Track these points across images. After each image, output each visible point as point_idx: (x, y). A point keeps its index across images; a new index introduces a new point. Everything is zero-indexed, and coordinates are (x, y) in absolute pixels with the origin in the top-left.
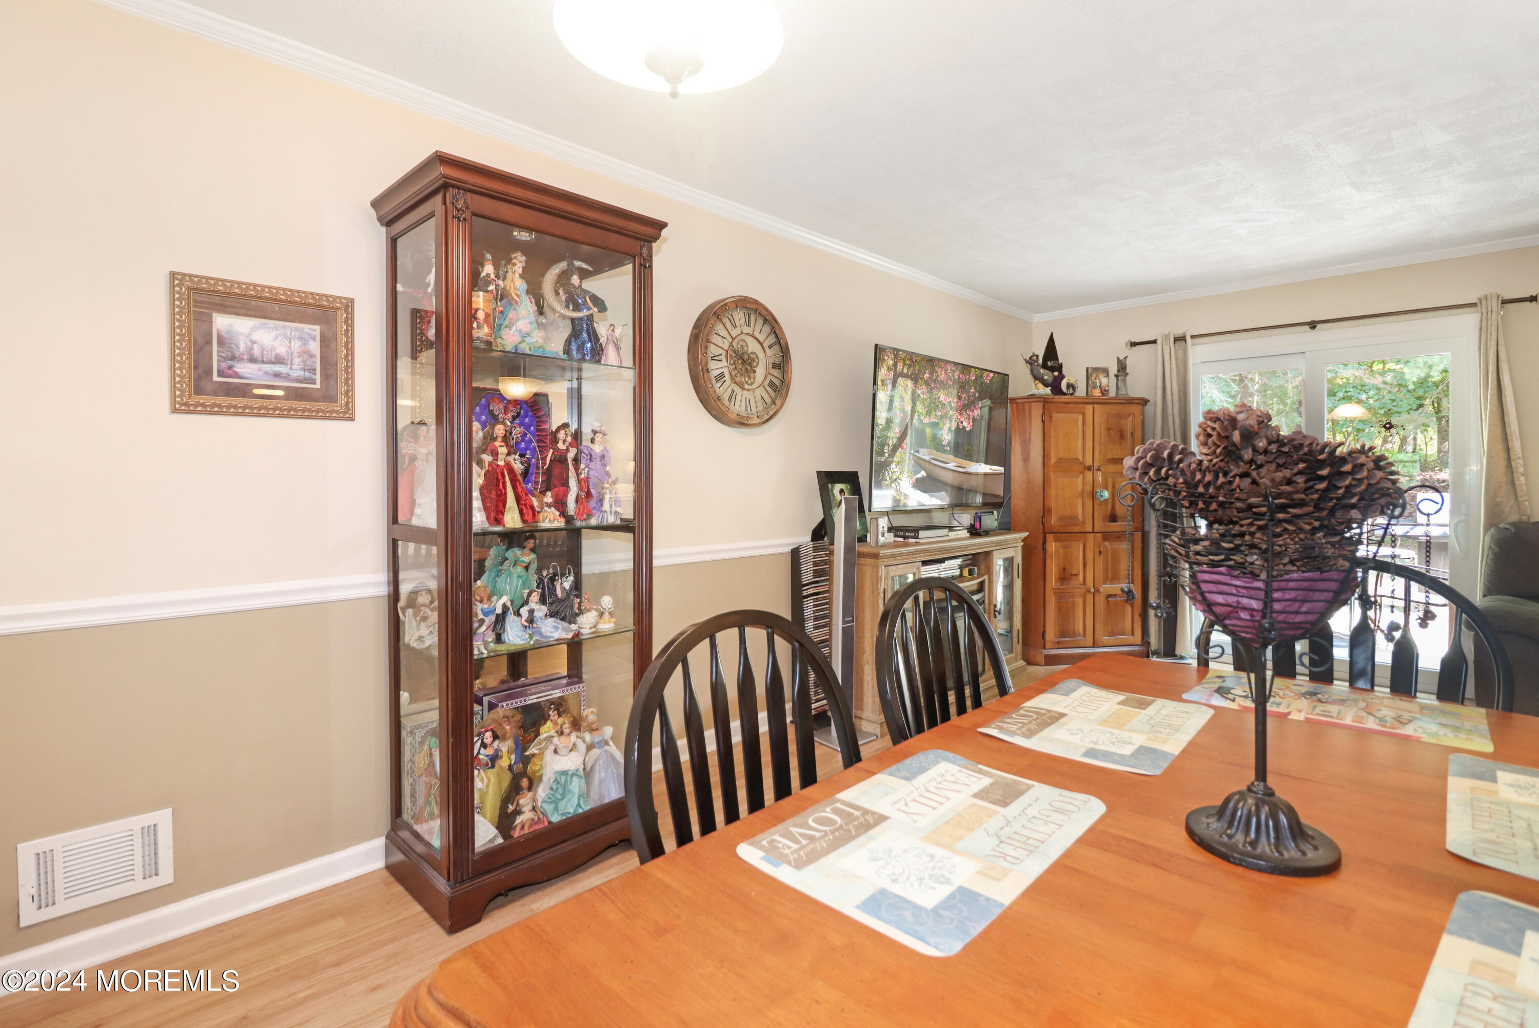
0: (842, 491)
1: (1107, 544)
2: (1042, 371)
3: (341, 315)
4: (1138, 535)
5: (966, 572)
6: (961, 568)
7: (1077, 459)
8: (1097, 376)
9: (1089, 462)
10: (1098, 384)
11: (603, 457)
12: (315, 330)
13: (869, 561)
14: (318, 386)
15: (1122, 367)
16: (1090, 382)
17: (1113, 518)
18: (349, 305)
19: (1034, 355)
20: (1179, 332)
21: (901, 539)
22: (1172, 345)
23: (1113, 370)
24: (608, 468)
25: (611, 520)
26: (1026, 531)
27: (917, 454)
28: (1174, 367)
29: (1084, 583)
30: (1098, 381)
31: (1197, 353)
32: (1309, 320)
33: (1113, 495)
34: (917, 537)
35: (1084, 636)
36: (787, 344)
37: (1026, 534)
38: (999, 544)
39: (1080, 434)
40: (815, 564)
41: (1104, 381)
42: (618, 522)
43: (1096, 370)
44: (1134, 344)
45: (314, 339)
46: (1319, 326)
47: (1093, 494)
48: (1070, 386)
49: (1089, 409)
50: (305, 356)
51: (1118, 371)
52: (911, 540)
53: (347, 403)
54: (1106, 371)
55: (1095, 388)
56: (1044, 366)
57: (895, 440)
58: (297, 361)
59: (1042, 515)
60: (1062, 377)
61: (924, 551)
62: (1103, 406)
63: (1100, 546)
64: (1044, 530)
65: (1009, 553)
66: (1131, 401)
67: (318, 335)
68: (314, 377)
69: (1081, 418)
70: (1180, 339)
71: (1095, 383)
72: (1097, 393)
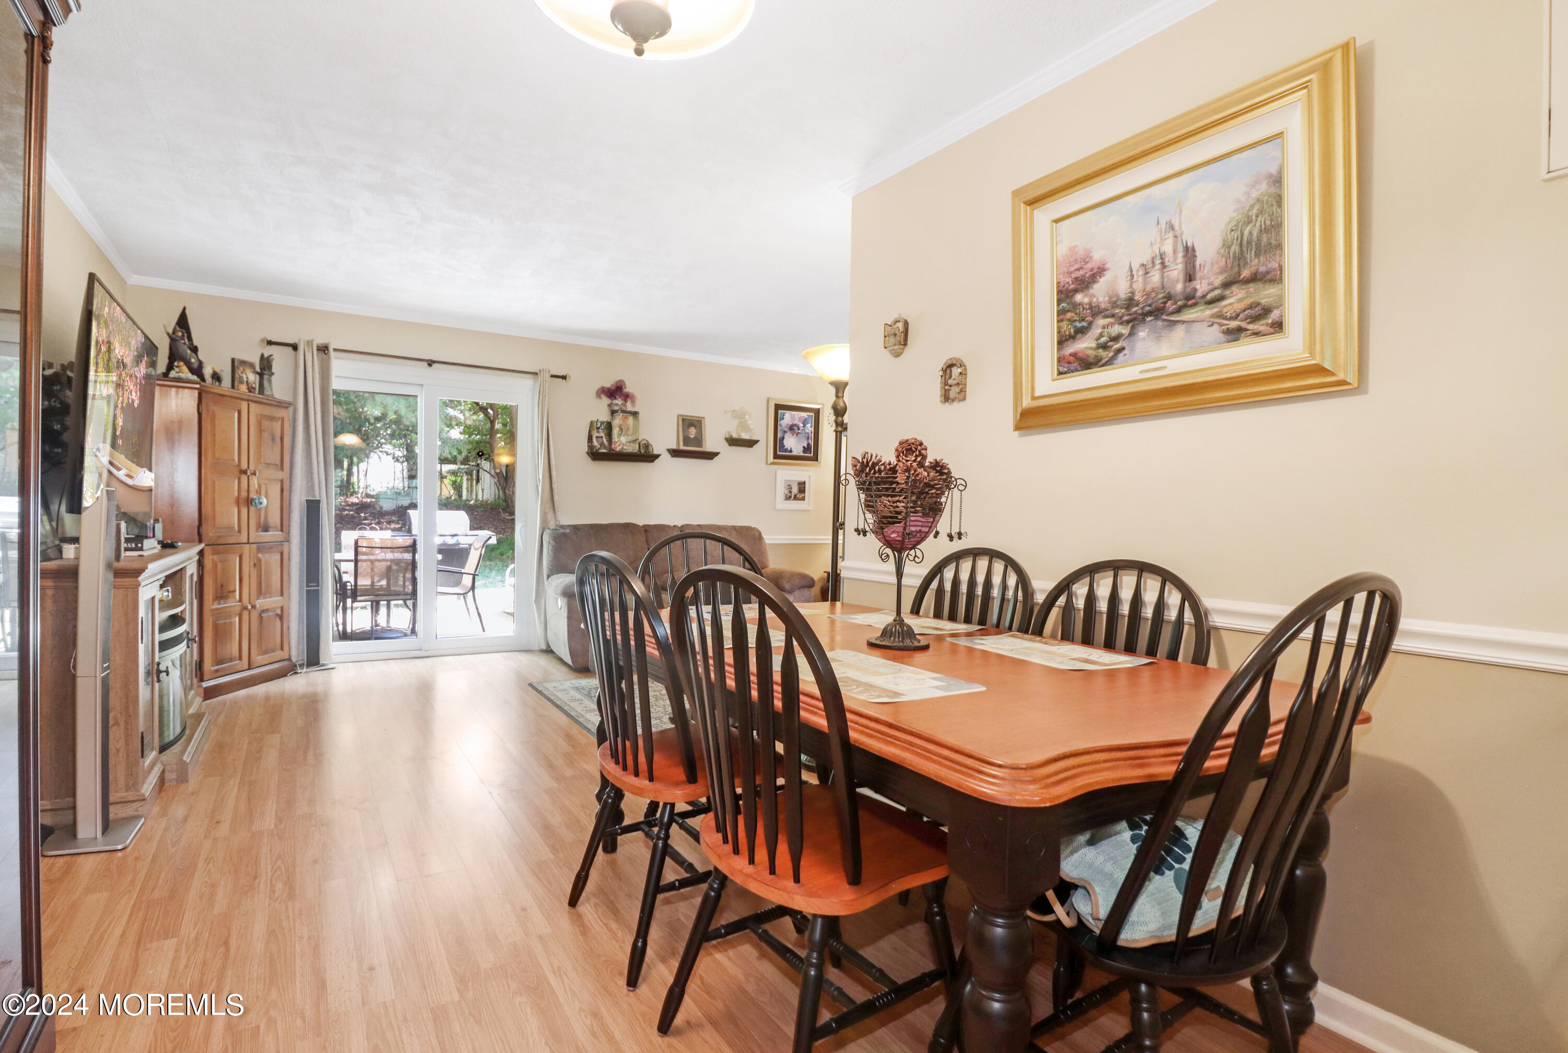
1: (260, 555)
7: (233, 462)
8: (244, 370)
9: (244, 465)
10: (245, 379)
15: (267, 364)
16: (237, 376)
17: (266, 526)
20: (320, 340)
22: (314, 353)
23: (258, 366)
28: (317, 376)
29: (240, 600)
30: (245, 376)
32: (428, 358)
33: (268, 504)
35: (240, 658)
39: (237, 434)
41: (249, 376)
43: (243, 363)
44: (270, 343)
46: (435, 365)
47: (248, 501)
48: (216, 376)
49: (244, 405)
51: (263, 368)
54: (252, 366)
55: (241, 382)
59: (197, 524)
60: (202, 361)
62: (256, 405)
63: (253, 558)
65: (192, 569)
66: (277, 404)
69: (236, 415)
70: (323, 349)
71: (241, 377)
72: (244, 388)
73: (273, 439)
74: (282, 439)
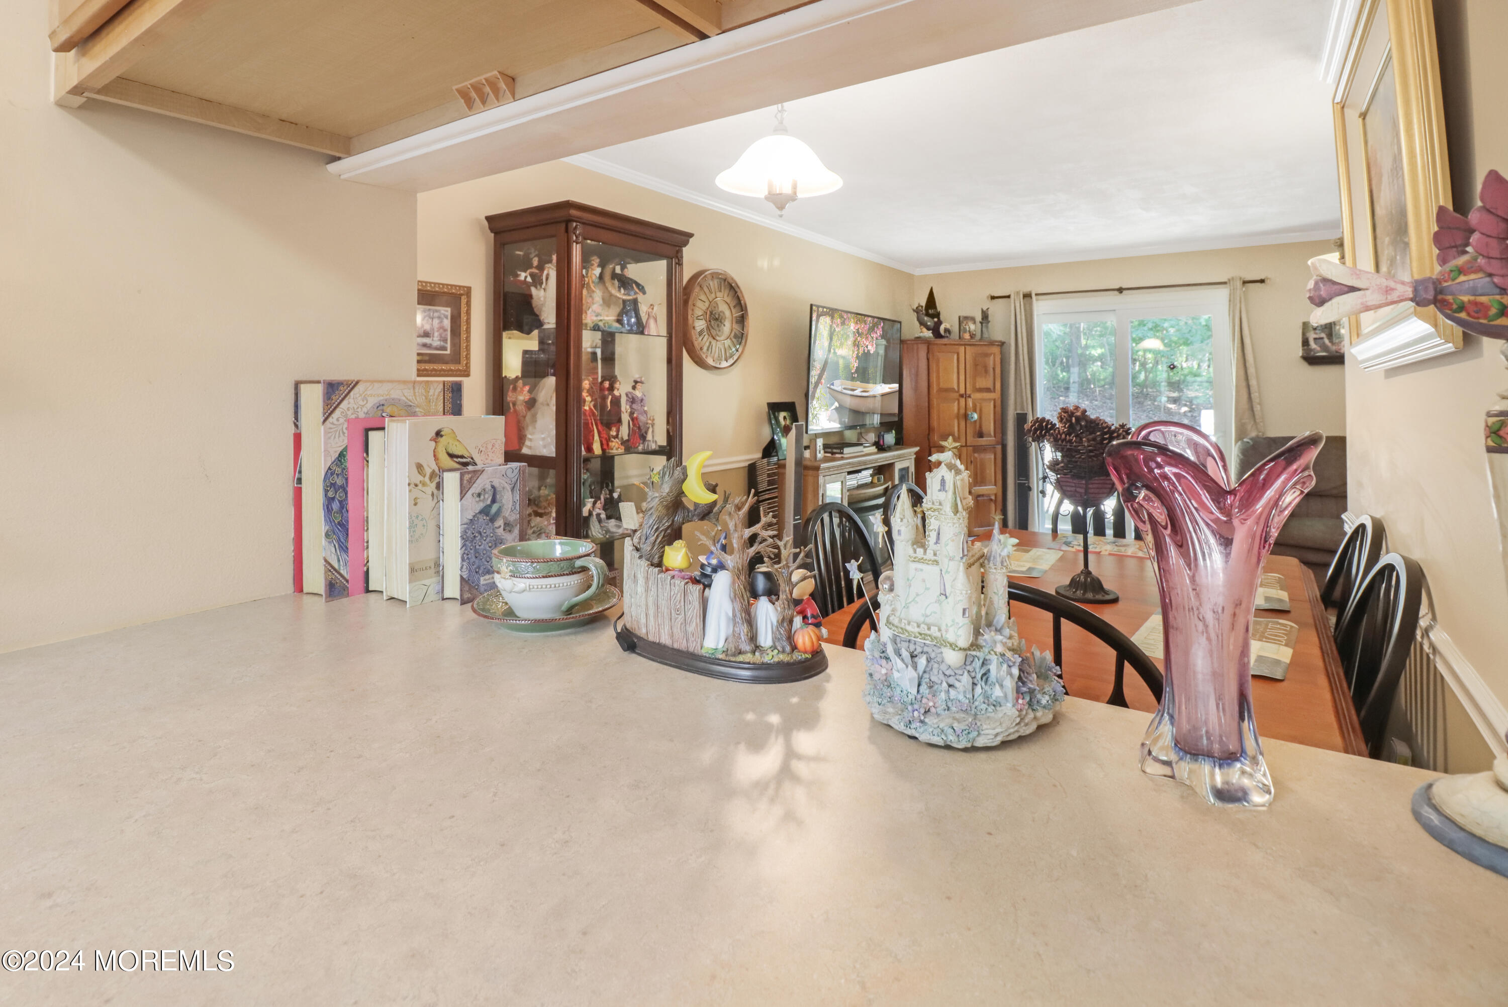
0: (785, 418)
1: (976, 455)
2: (926, 318)
3: (464, 300)
4: (999, 447)
5: (876, 481)
6: (872, 475)
7: (954, 389)
9: (962, 391)
10: (968, 329)
11: (642, 400)
12: (447, 311)
13: (811, 472)
14: (448, 352)
15: (985, 316)
16: (962, 328)
17: (981, 435)
18: (468, 291)
19: (919, 306)
20: (1026, 290)
21: (829, 455)
22: (1022, 300)
23: (979, 318)
24: (646, 409)
25: (653, 447)
26: (916, 446)
27: (832, 387)
28: (1023, 317)
30: (967, 327)
31: (1040, 307)
32: (1117, 287)
33: (980, 417)
34: (842, 453)
36: (745, 304)
37: (917, 449)
38: (899, 457)
39: (955, 370)
40: (769, 476)
41: (972, 327)
42: (657, 448)
43: (966, 318)
44: (993, 298)
45: (447, 318)
46: (1124, 292)
47: (966, 416)
48: (947, 330)
49: (962, 349)
50: (441, 331)
51: (983, 319)
52: (837, 456)
53: (467, 364)
54: (973, 319)
55: (965, 331)
56: (927, 315)
57: (816, 377)
58: (436, 334)
59: (927, 433)
60: (939, 323)
61: (849, 464)
62: (972, 347)
63: (970, 458)
64: (929, 445)
65: (905, 464)
66: (992, 343)
67: (449, 314)
68: (446, 345)
69: (955, 357)
70: (1027, 296)
71: (965, 329)
72: (967, 336)
73: (986, 371)
74: (994, 369)
